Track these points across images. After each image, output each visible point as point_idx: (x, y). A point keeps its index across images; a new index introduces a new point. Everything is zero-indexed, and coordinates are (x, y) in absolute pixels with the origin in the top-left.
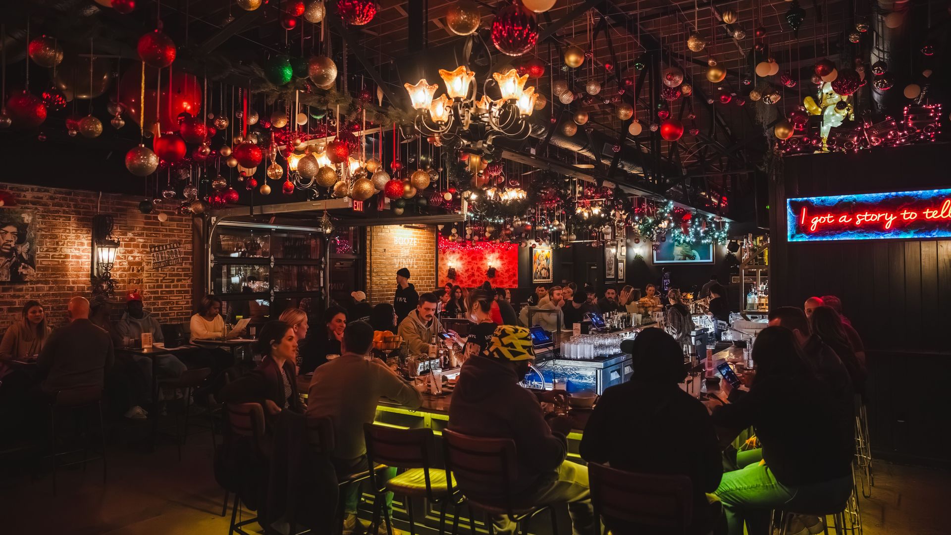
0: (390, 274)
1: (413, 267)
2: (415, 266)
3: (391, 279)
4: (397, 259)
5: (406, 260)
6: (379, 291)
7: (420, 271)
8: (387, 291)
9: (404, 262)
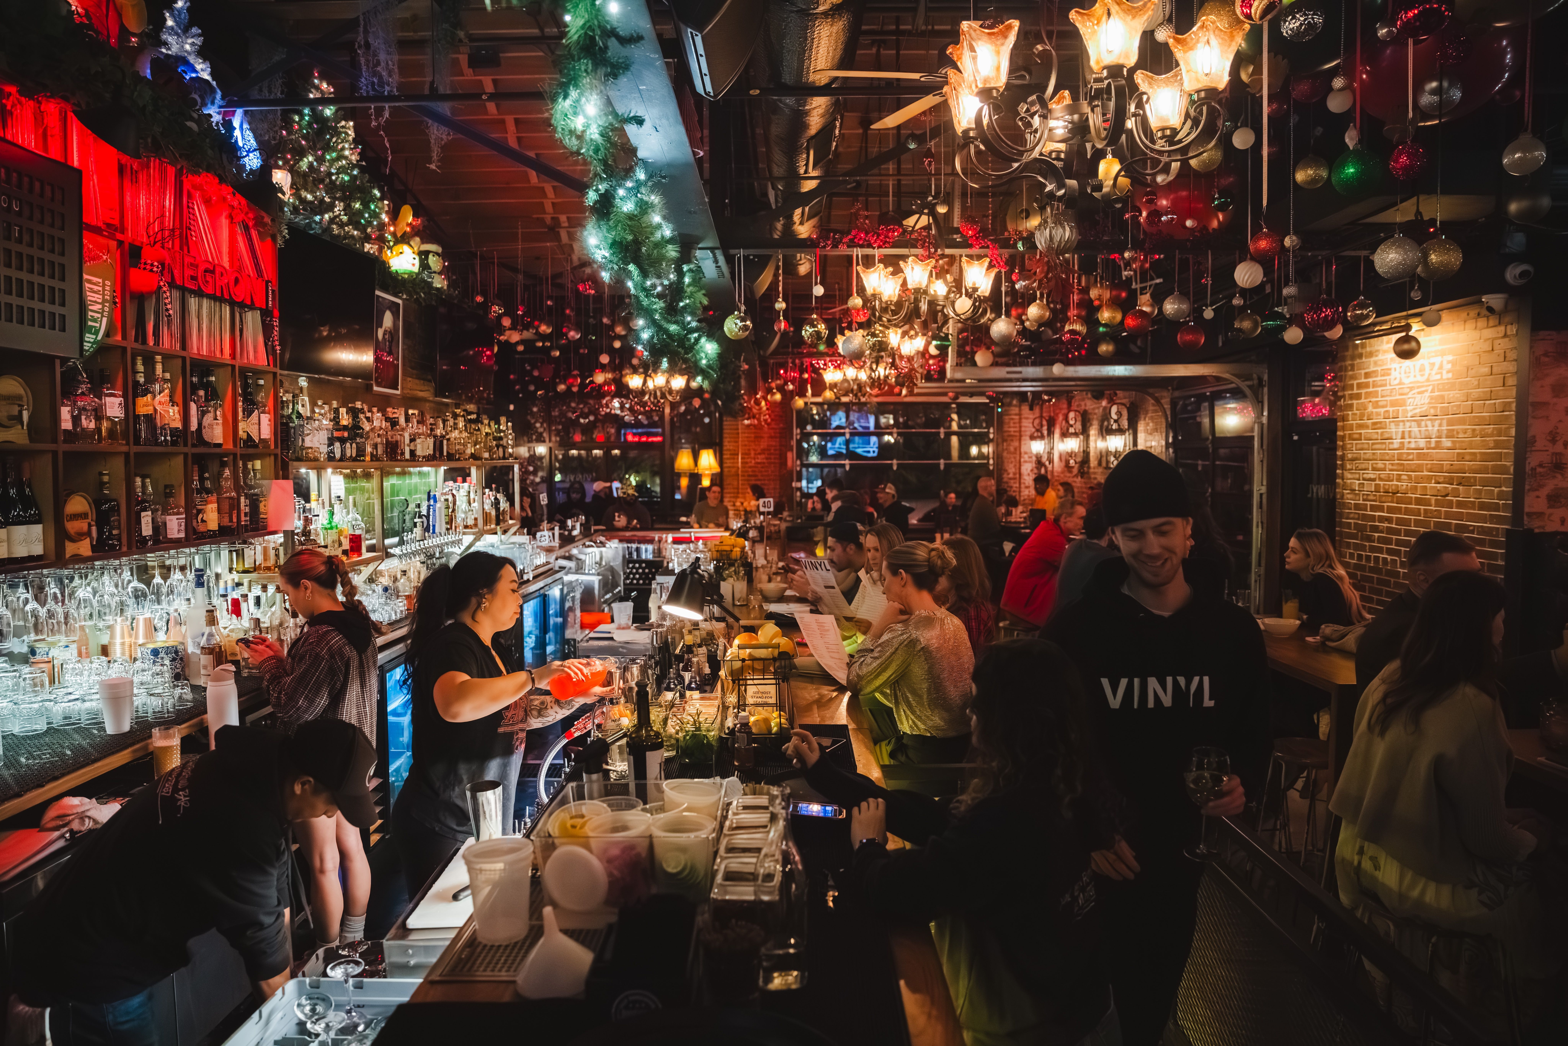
0: (1380, 465)
1: (1438, 446)
2: (1447, 443)
3: (1381, 479)
4: (1397, 424)
5: (1419, 426)
6: (1357, 507)
7: (1461, 457)
8: (1373, 508)
9: (1415, 430)
